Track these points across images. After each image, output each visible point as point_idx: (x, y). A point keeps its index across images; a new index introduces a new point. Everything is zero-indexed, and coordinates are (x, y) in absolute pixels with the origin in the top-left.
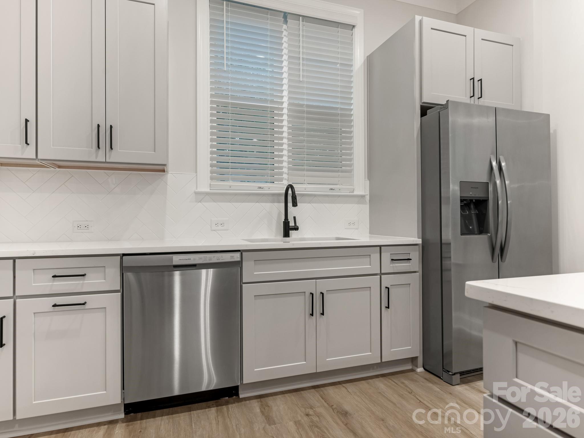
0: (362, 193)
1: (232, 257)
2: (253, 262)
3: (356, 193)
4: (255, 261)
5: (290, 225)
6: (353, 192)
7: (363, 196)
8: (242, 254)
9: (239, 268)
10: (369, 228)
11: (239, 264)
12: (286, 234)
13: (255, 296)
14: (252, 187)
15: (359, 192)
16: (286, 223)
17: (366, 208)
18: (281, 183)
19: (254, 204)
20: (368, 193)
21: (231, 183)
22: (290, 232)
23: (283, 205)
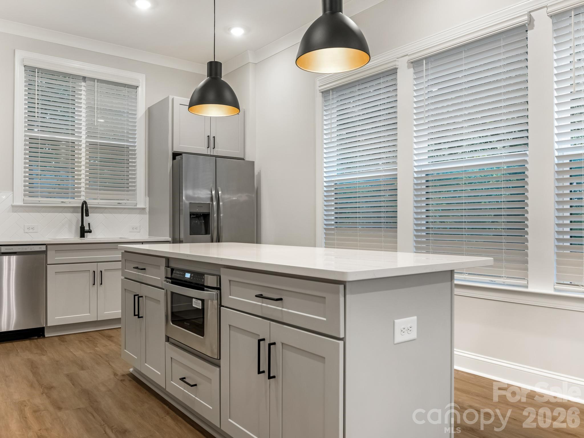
0: (142, 206)
1: (40, 248)
2: (54, 252)
3: (138, 206)
4: (56, 251)
5: (85, 229)
6: (136, 206)
7: (144, 209)
8: (47, 246)
9: (45, 255)
10: (148, 231)
11: (45, 252)
12: (82, 235)
13: (55, 272)
14: (57, 202)
15: (140, 205)
16: (82, 228)
17: (147, 217)
18: (80, 198)
19: (58, 214)
20: (147, 207)
21: (40, 199)
22: (85, 234)
23: (80, 214)
